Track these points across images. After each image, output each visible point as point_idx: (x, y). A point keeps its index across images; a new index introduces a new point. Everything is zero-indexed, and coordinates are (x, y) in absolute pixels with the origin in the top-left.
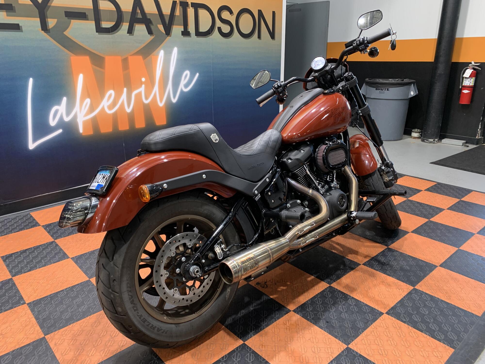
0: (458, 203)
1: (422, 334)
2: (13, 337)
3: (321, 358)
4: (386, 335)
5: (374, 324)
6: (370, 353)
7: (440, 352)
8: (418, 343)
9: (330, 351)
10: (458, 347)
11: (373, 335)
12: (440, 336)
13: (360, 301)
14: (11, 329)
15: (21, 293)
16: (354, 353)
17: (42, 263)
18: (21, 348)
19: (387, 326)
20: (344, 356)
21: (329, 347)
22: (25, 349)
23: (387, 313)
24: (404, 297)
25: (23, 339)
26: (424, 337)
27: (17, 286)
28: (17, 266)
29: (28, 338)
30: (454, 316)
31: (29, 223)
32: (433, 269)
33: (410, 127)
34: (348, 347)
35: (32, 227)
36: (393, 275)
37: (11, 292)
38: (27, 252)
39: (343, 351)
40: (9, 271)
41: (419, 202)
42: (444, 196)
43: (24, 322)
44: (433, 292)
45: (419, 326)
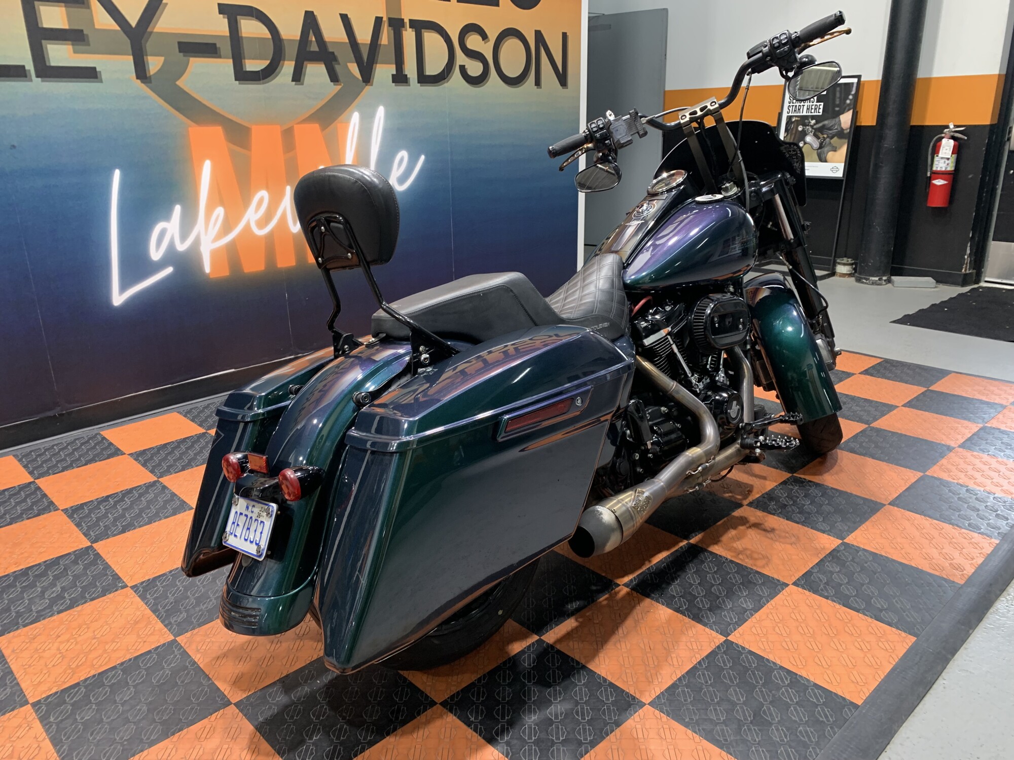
0: (922, 396)
1: (858, 616)
2: (116, 640)
3: (680, 657)
4: (794, 619)
5: (772, 602)
6: (767, 647)
7: (891, 642)
8: (851, 629)
9: (695, 647)
10: (922, 634)
11: (771, 620)
12: (890, 617)
13: (745, 567)
14: (111, 628)
15: (115, 569)
16: (738, 647)
17: (143, 519)
18: (136, 658)
19: (796, 605)
20: (722, 653)
21: (693, 640)
22: (144, 660)
23: (795, 584)
24: (825, 557)
25: (137, 644)
26: (863, 620)
27: (105, 559)
28: (96, 524)
29: (145, 642)
31: (103, 449)
32: (878, 510)
33: (833, 254)
34: (727, 640)
35: (109, 457)
36: (803, 521)
37: (95, 569)
38: (112, 501)
39: (719, 645)
40: (83, 534)
41: (848, 395)
42: (897, 383)
43: (132, 616)
44: (878, 547)
45: (852, 602)
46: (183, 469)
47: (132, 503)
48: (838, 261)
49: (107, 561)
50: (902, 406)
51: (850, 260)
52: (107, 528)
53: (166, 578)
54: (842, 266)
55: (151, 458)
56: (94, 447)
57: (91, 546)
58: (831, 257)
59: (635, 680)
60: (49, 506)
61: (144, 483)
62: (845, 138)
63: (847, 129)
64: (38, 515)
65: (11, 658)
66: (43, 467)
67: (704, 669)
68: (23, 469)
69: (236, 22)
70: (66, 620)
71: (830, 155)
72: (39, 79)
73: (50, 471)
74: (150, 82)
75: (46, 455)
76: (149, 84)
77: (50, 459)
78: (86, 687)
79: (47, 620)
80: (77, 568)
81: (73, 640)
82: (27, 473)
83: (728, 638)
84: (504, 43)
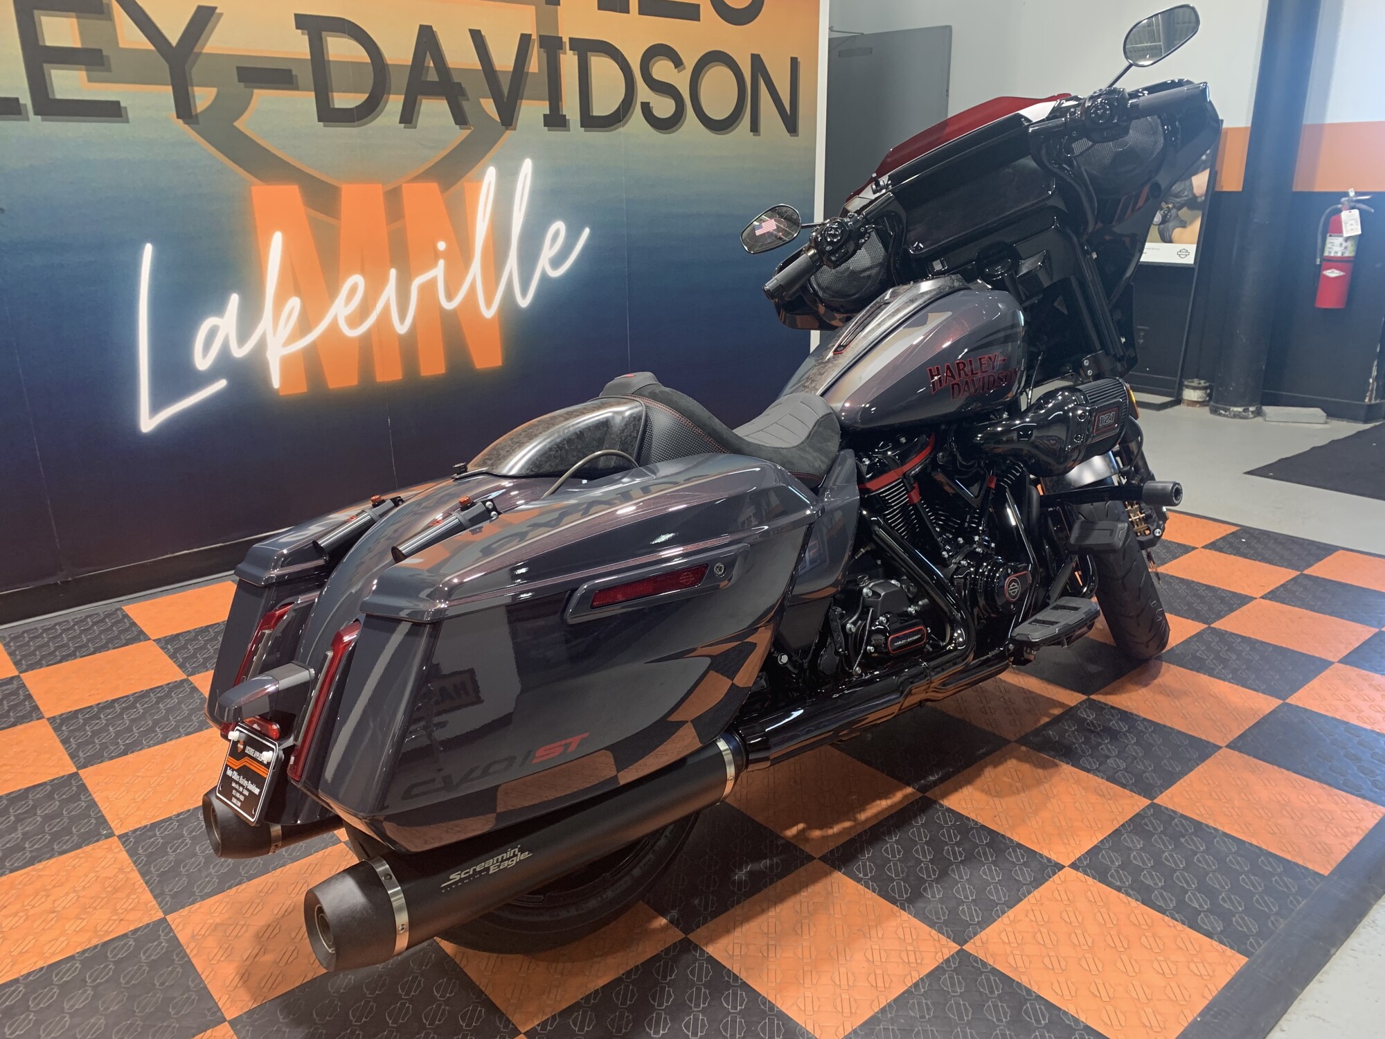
0: (1293, 583)
1: (1164, 920)
2: (83, 916)
3: (889, 975)
4: (1066, 922)
5: (1036, 893)
6: (1021, 964)
7: (1209, 964)
8: (1151, 940)
10: (1257, 953)
11: (1031, 921)
12: (1211, 923)
13: (1003, 836)
14: (79, 897)
15: (102, 809)
16: (977, 963)
17: (156, 735)
18: (106, 944)
19: (1071, 898)
20: (952, 971)
21: (912, 949)
22: (115, 948)
23: (1074, 866)
24: (1123, 825)
25: (111, 922)
26: (1169, 926)
27: (92, 793)
28: (90, 742)
29: (122, 920)
30: (1255, 875)
31: (121, 632)
32: (1207, 756)
33: (1179, 373)
34: (961, 950)
35: (126, 643)
36: (1097, 769)
38: (118, 707)
39: (948, 959)
40: (69, 754)
41: (1183, 579)
42: (1257, 562)
43: (111, 880)
44: (1203, 812)
45: (1157, 898)
47: (146, 711)
48: (1186, 383)
49: (94, 796)
50: (1262, 597)
51: (1202, 382)
52: (104, 747)
53: (170, 824)
54: (1192, 391)
55: (184, 647)
56: (110, 629)
57: (76, 774)
58: (1176, 377)
59: (816, 1009)
60: (31, 712)
61: (166, 682)
62: (1198, 209)
63: (1201, 196)
64: (14, 725)
66: (35, 655)
67: (922, 995)
68: (8, 658)
69: (321, 39)
70: (20, 883)
71: (1177, 232)
72: (39, 117)
73: (43, 662)
74: (198, 123)
75: (43, 638)
76: (193, 126)
77: (46, 644)
78: (26, 986)
80: (51, 805)
81: (23, 914)
82: (11, 663)
83: (964, 947)
84: (706, 73)
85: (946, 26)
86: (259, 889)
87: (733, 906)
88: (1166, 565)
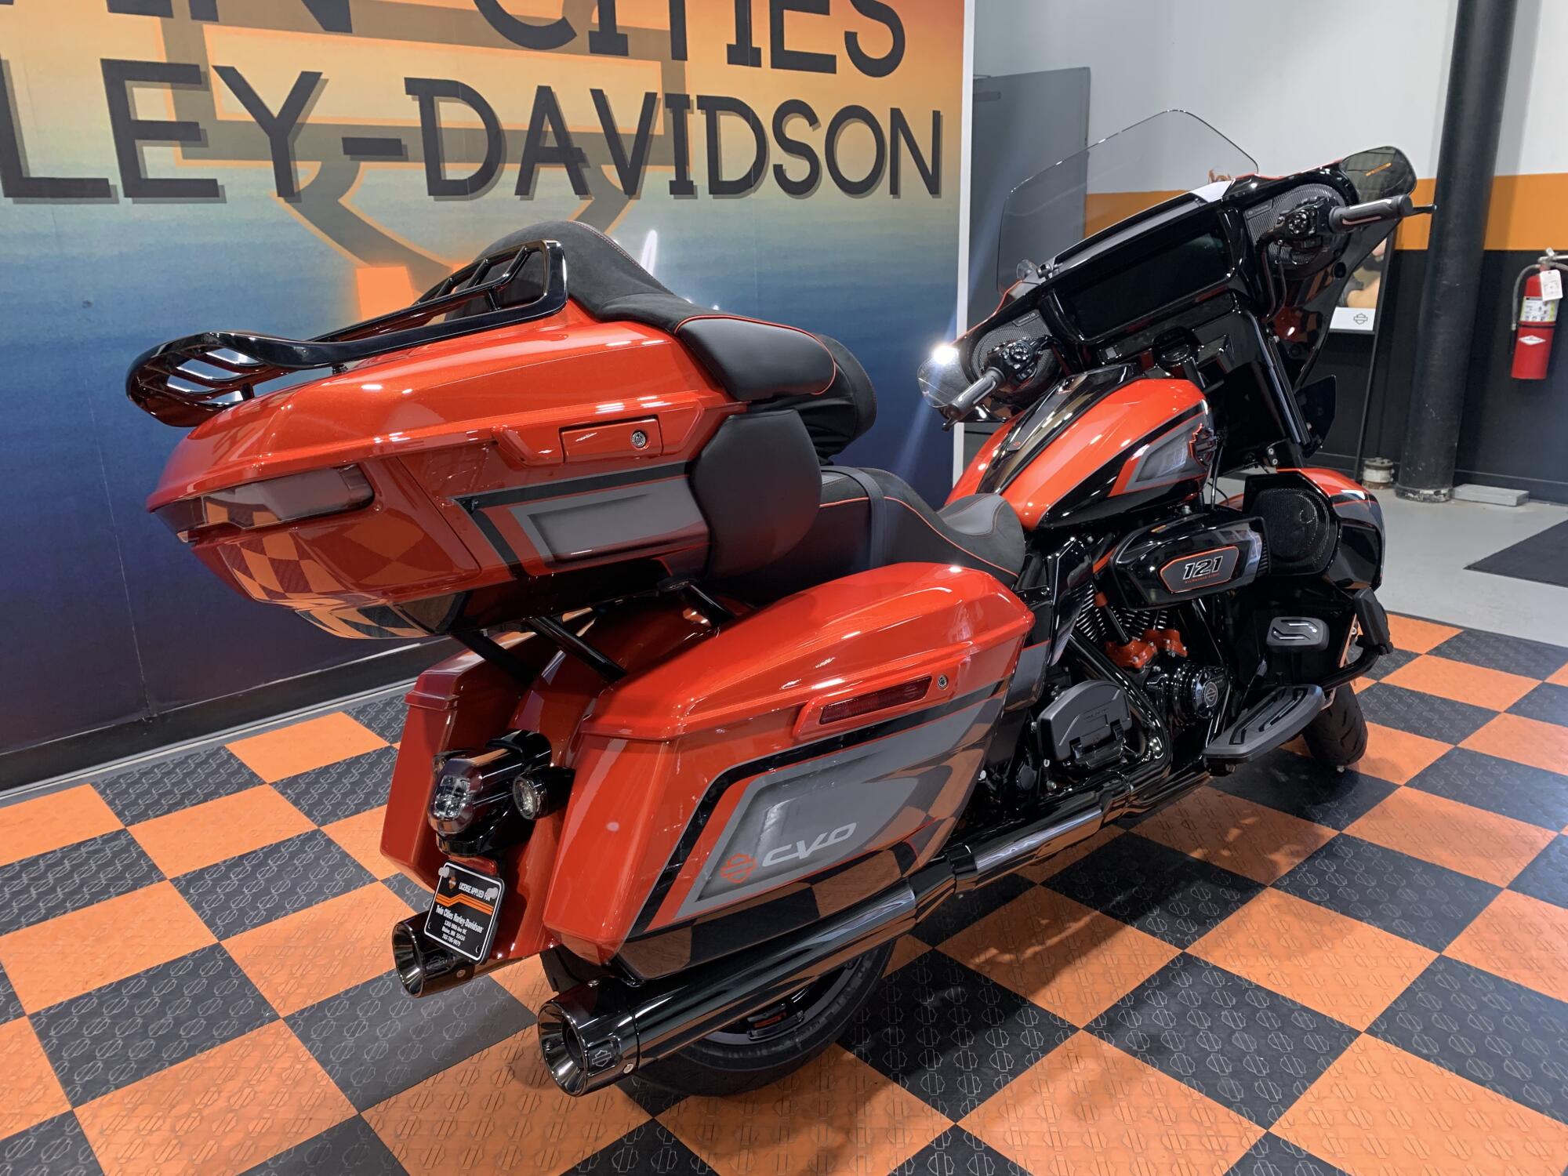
0: (1536, 694)
1: (1485, 1093)
2: (266, 1116)
3: (1194, 1165)
4: (1377, 1097)
5: (1336, 1064)
6: (1337, 1148)
7: (1545, 1141)
8: (1476, 1116)
9: (1216, 1147)
11: (1338, 1097)
12: (1537, 1095)
13: (1283, 997)
14: (256, 1093)
15: (258, 987)
16: (1290, 1148)
17: (299, 897)
18: (300, 1148)
19: (1378, 1071)
20: (1262, 1158)
21: (1213, 1133)
22: (311, 1153)
23: (1371, 1031)
24: (1414, 982)
25: (299, 1122)
26: (1493, 1100)
27: (242, 968)
28: (225, 906)
29: (311, 1119)
31: (230, 775)
32: (1491, 899)
33: (1359, 452)
34: (1268, 1133)
35: (241, 787)
36: (1370, 917)
37: (226, 987)
38: (247, 866)
39: (1256, 1145)
40: (206, 922)
41: (1413, 692)
42: (1491, 670)
43: (289, 1071)
44: (1500, 965)
45: (1470, 1066)
46: (357, 812)
47: (281, 869)
48: (1367, 462)
49: (245, 971)
50: (1505, 712)
51: (1386, 461)
52: (242, 912)
53: (340, 1004)
54: (1374, 471)
55: (306, 791)
56: (216, 772)
57: (218, 945)
58: (1355, 455)
60: (149, 872)
61: (296, 834)
62: (1377, 270)
63: (1379, 256)
64: (133, 888)
65: (98, 1144)
66: (139, 804)
68: (108, 809)
69: (433, 105)
70: (183, 1078)
71: (1354, 296)
72: (130, 200)
73: (149, 813)
74: (300, 202)
75: (143, 784)
76: (295, 204)
77: (148, 792)
79: (153, 1076)
80: (198, 984)
81: (195, 1115)
82: (112, 814)
83: (1270, 1130)
84: (843, 129)
85: (1084, 68)
86: (460, 1078)
87: (1000, 1088)
88: (1392, 675)
